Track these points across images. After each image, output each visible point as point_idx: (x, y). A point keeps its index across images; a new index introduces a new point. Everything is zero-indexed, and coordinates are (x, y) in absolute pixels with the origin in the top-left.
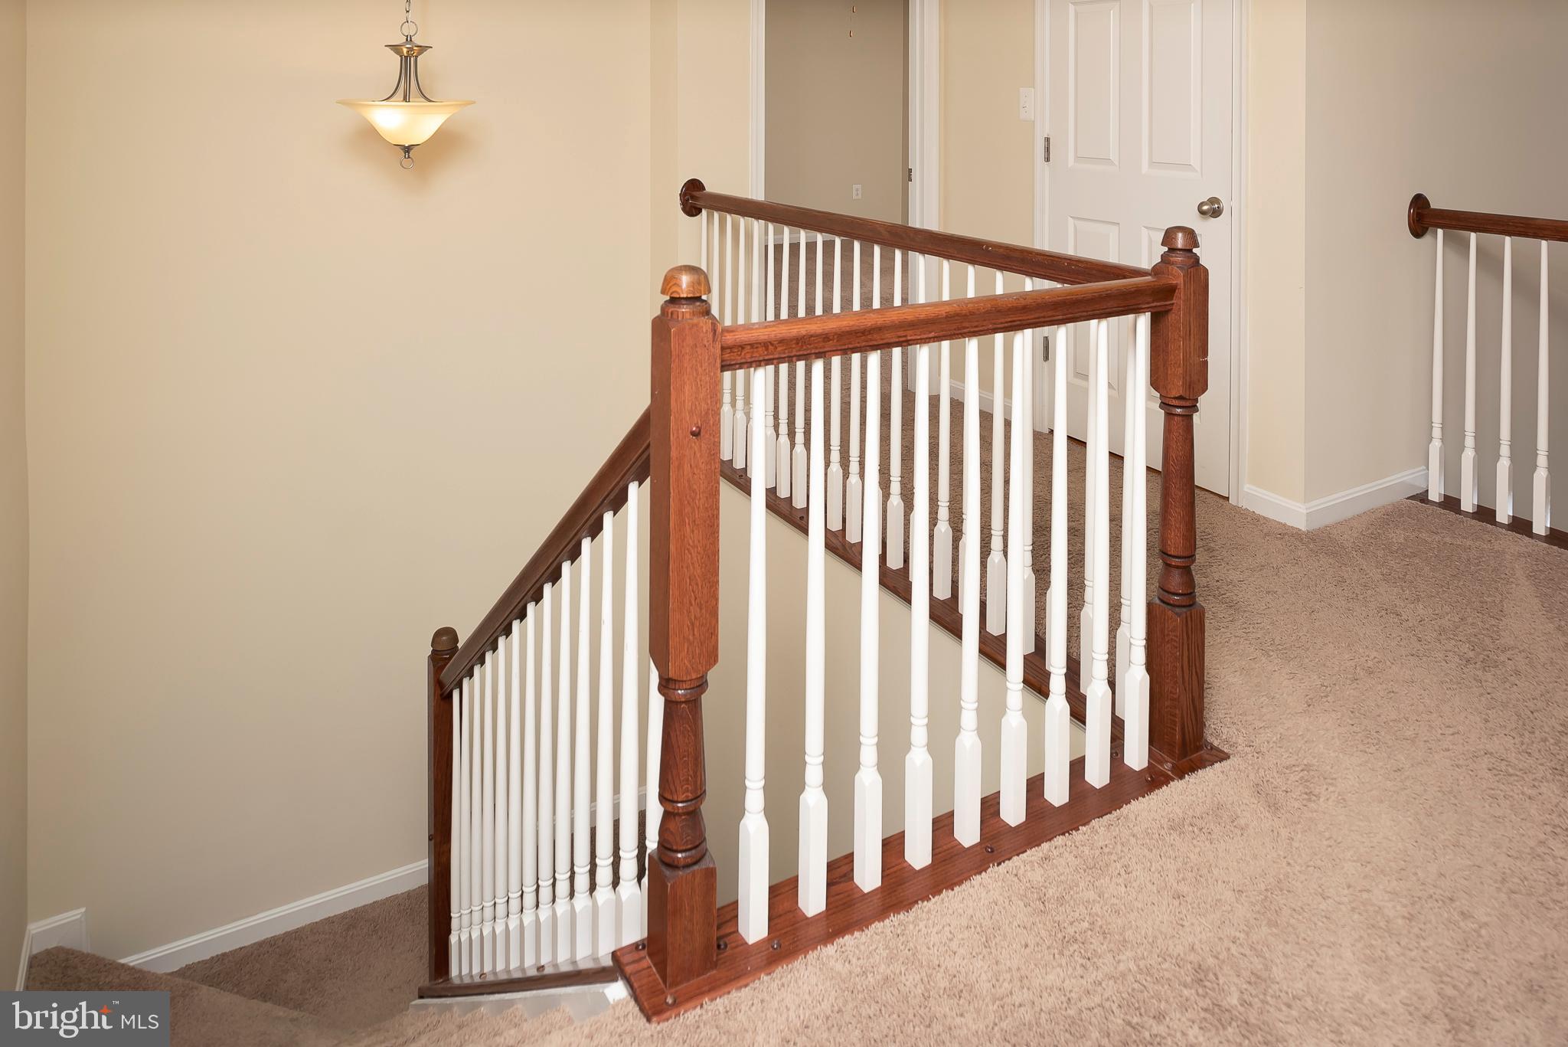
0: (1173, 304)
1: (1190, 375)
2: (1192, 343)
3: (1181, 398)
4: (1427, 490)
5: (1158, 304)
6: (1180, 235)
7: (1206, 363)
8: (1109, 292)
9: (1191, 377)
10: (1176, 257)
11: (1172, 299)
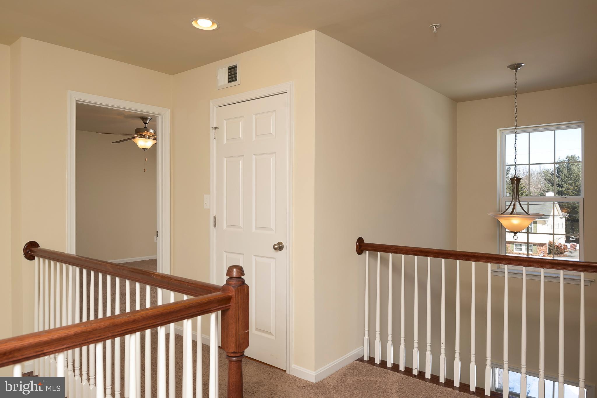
0: (230, 306)
1: (239, 340)
2: (240, 324)
3: (234, 353)
4: (363, 356)
5: (222, 307)
6: (235, 270)
7: (248, 333)
8: (191, 305)
9: (239, 341)
10: (232, 281)
11: (229, 303)
